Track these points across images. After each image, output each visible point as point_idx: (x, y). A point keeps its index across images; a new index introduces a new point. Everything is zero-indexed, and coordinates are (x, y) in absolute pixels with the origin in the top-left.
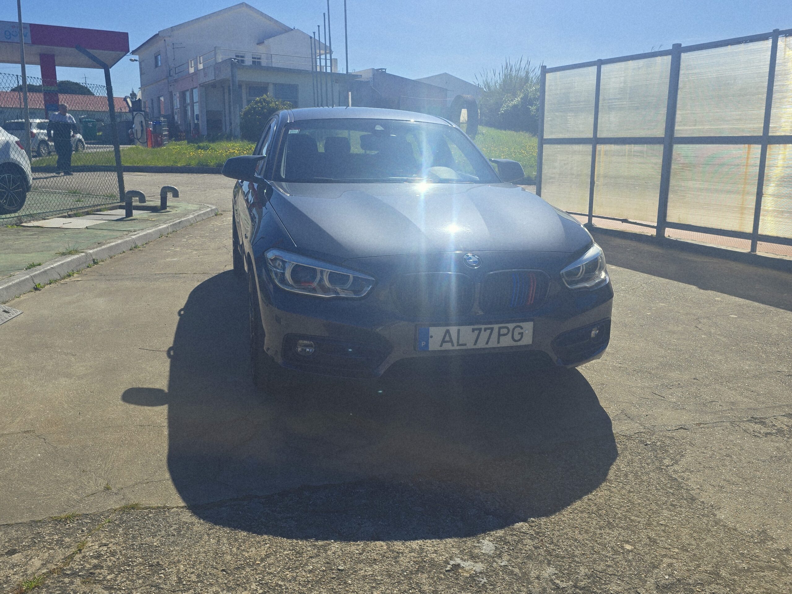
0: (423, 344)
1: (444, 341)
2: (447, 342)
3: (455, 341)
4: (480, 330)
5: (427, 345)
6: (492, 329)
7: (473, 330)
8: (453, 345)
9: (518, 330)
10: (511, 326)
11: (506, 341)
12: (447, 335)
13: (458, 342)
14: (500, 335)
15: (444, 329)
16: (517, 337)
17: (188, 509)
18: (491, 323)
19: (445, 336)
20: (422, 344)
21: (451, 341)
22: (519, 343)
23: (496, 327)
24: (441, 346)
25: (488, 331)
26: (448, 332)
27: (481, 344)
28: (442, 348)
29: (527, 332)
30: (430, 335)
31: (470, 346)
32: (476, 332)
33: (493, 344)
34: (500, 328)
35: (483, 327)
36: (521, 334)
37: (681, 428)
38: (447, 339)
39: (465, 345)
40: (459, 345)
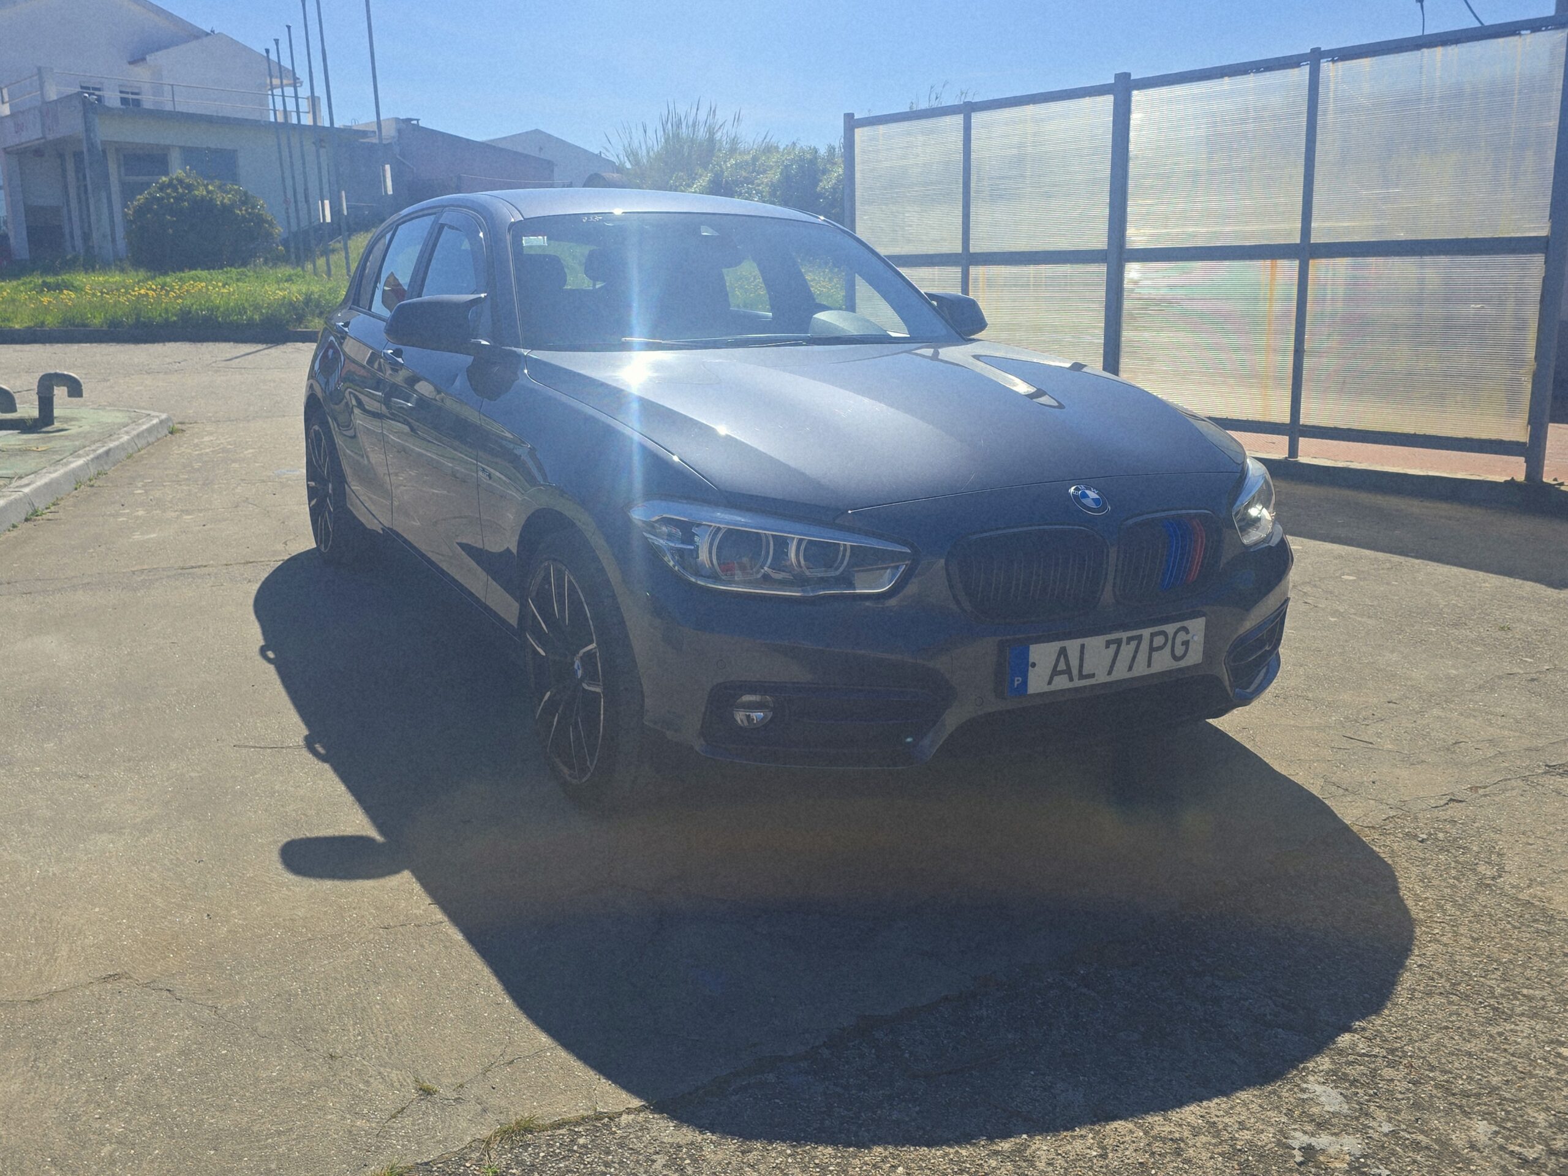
0: (1018, 681)
1: (1055, 672)
2: (1061, 673)
3: (1075, 672)
4: (1119, 642)
5: (1025, 683)
6: (1139, 638)
7: (1108, 644)
8: (1071, 679)
9: (1182, 637)
10: (1170, 628)
11: (1163, 662)
12: (1062, 659)
13: (1080, 671)
14: (1152, 649)
15: (1055, 646)
16: (1179, 651)
18: (1137, 626)
19: (1058, 661)
20: (1016, 683)
21: (1068, 671)
22: (1182, 664)
23: (1146, 633)
24: (1050, 683)
25: (1134, 644)
26: (1063, 652)
27: (1121, 673)
28: (1052, 688)
29: (1196, 638)
30: (1031, 660)
31: (1102, 678)
32: (1113, 647)
33: (1141, 669)
34: (1153, 635)
35: (1124, 635)
36: (1186, 643)
37: (1451, 800)
38: (1062, 666)
39: (1093, 676)
40: (1082, 676)
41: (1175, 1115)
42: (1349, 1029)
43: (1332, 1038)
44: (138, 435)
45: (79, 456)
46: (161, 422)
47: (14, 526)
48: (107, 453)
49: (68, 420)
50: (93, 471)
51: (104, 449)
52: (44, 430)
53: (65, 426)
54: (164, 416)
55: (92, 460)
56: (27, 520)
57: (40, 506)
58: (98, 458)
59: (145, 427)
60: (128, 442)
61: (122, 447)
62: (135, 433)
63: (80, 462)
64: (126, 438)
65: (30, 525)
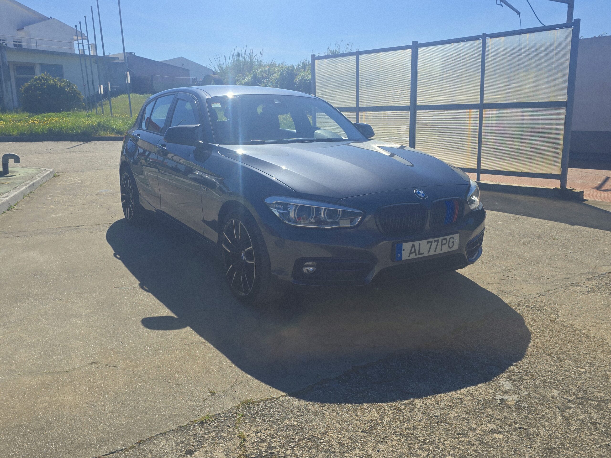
1: (411, 253)
2: (412, 253)
3: (417, 253)
4: (431, 242)
5: (401, 256)
6: (438, 241)
7: (428, 243)
8: (416, 255)
9: (452, 240)
10: (448, 237)
11: (446, 249)
12: (413, 248)
13: (419, 252)
14: (442, 245)
15: (411, 244)
16: (451, 245)
17: (290, 396)
18: (437, 237)
20: (398, 256)
21: (415, 252)
22: (453, 249)
23: (440, 239)
24: (409, 256)
25: (436, 243)
26: (413, 245)
27: (432, 253)
28: (410, 258)
29: (456, 241)
30: (403, 249)
31: (426, 254)
32: (430, 244)
33: (438, 251)
34: (443, 240)
35: (433, 240)
36: (453, 242)
37: (540, 295)
38: (413, 250)
39: (423, 253)
40: (419, 254)
41: (459, 391)
42: (512, 365)
43: (507, 368)
44: (43, 177)
45: (23, 186)
46: (51, 172)
47: (4, 212)
48: (33, 184)
49: (14, 172)
50: (29, 191)
51: (32, 183)
52: (5, 176)
53: (14, 174)
54: (51, 170)
55: (28, 187)
56: (8, 210)
57: (12, 205)
58: (30, 186)
59: (45, 174)
60: (40, 180)
61: (38, 182)
62: (42, 176)
63: (24, 188)
64: (39, 179)
65: (10, 212)
